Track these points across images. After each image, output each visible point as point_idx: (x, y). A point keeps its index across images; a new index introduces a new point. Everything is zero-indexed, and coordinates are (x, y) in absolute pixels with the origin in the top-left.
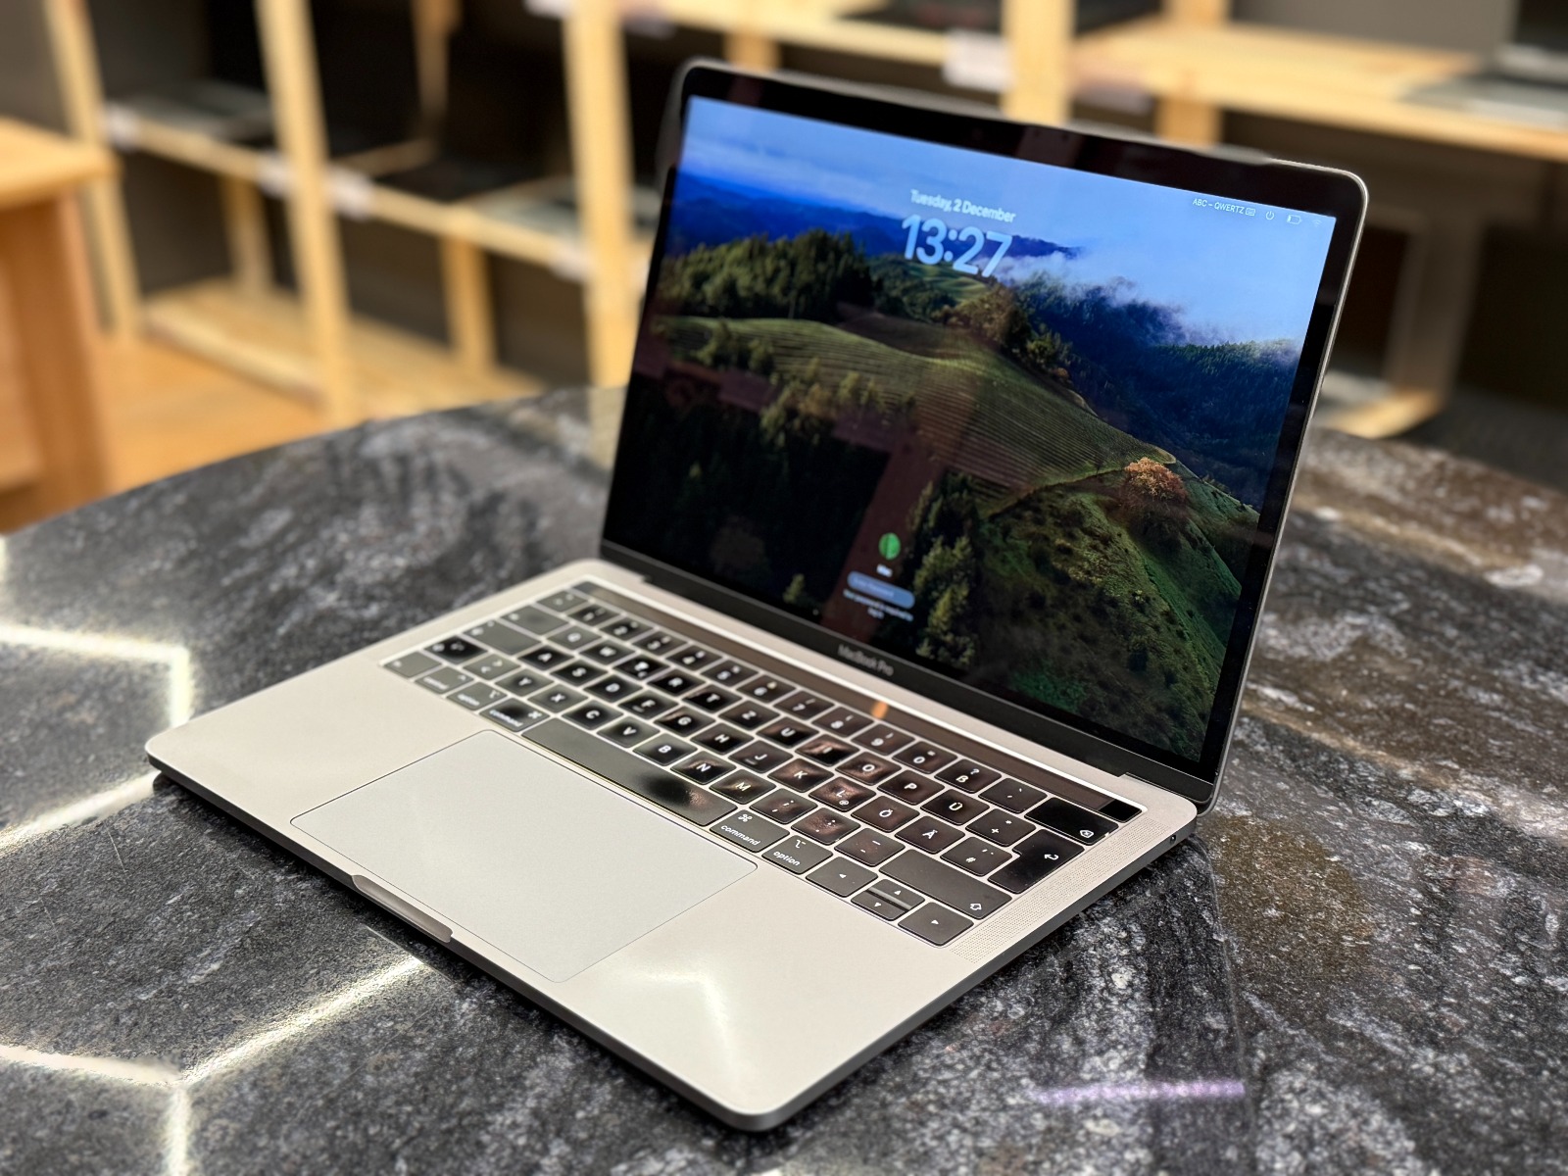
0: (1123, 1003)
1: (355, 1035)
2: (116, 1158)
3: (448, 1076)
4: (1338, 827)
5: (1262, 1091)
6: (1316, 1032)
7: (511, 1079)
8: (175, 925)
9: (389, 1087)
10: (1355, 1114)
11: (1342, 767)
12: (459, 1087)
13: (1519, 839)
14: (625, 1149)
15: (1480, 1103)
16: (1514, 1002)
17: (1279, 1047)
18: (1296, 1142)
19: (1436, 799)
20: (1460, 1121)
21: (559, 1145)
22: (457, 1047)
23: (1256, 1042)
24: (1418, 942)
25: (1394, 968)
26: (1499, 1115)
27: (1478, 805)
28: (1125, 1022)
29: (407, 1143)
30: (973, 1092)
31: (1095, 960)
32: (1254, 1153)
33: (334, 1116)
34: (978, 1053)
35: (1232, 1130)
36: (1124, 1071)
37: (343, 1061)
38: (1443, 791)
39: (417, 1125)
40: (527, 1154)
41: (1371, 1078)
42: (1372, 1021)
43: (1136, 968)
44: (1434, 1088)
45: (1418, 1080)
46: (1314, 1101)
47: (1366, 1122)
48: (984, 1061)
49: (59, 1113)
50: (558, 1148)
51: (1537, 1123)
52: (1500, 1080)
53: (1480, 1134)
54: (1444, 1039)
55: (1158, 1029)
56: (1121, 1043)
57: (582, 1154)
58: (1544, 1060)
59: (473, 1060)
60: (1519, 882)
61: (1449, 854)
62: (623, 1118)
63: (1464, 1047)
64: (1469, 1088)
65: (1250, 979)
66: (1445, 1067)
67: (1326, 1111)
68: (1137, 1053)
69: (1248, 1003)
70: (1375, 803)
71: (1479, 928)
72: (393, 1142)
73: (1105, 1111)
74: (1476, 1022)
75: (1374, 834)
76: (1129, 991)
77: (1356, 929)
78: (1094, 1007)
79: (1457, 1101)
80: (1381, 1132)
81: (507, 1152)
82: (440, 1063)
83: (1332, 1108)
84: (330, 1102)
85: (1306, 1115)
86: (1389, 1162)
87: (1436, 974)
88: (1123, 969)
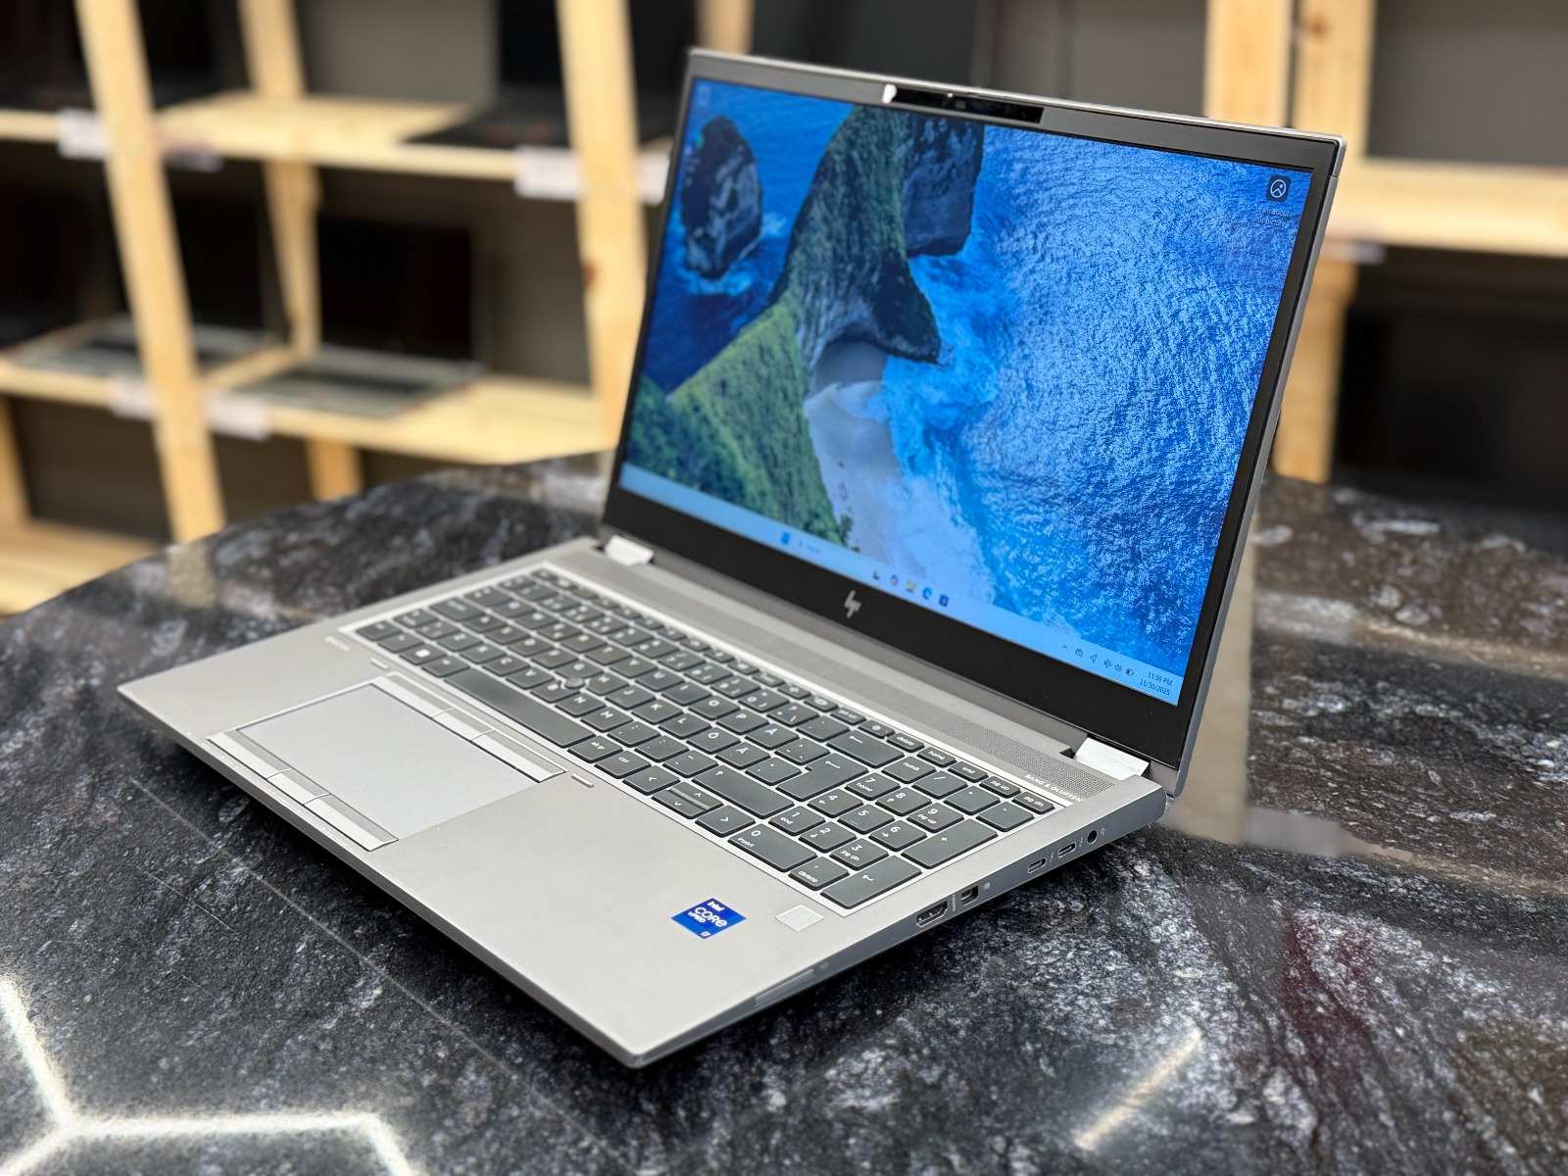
0: (1154, 885)
5: (1292, 927)
6: (1308, 880)
8: (316, 967)
10: (1367, 930)
13: (1378, 722)
15: (1451, 906)
17: (1287, 895)
18: (1336, 956)
19: (1303, 704)
20: (1444, 921)
23: (1269, 895)
26: (1469, 912)
27: (1336, 703)
30: (1077, 968)
31: (1116, 860)
32: (1310, 969)
36: (1183, 932)
38: (1305, 697)
41: (1364, 904)
42: (1343, 866)
44: (1414, 902)
45: (1399, 899)
46: (1333, 927)
47: (1378, 934)
55: (1191, 899)
56: (1169, 913)
60: (1395, 753)
61: (1334, 741)
67: (1345, 932)
71: (1383, 788)
75: (1271, 736)
76: (1154, 876)
79: (1435, 908)
80: (1392, 938)
83: (1349, 929)
85: (1333, 937)
86: (1410, 957)
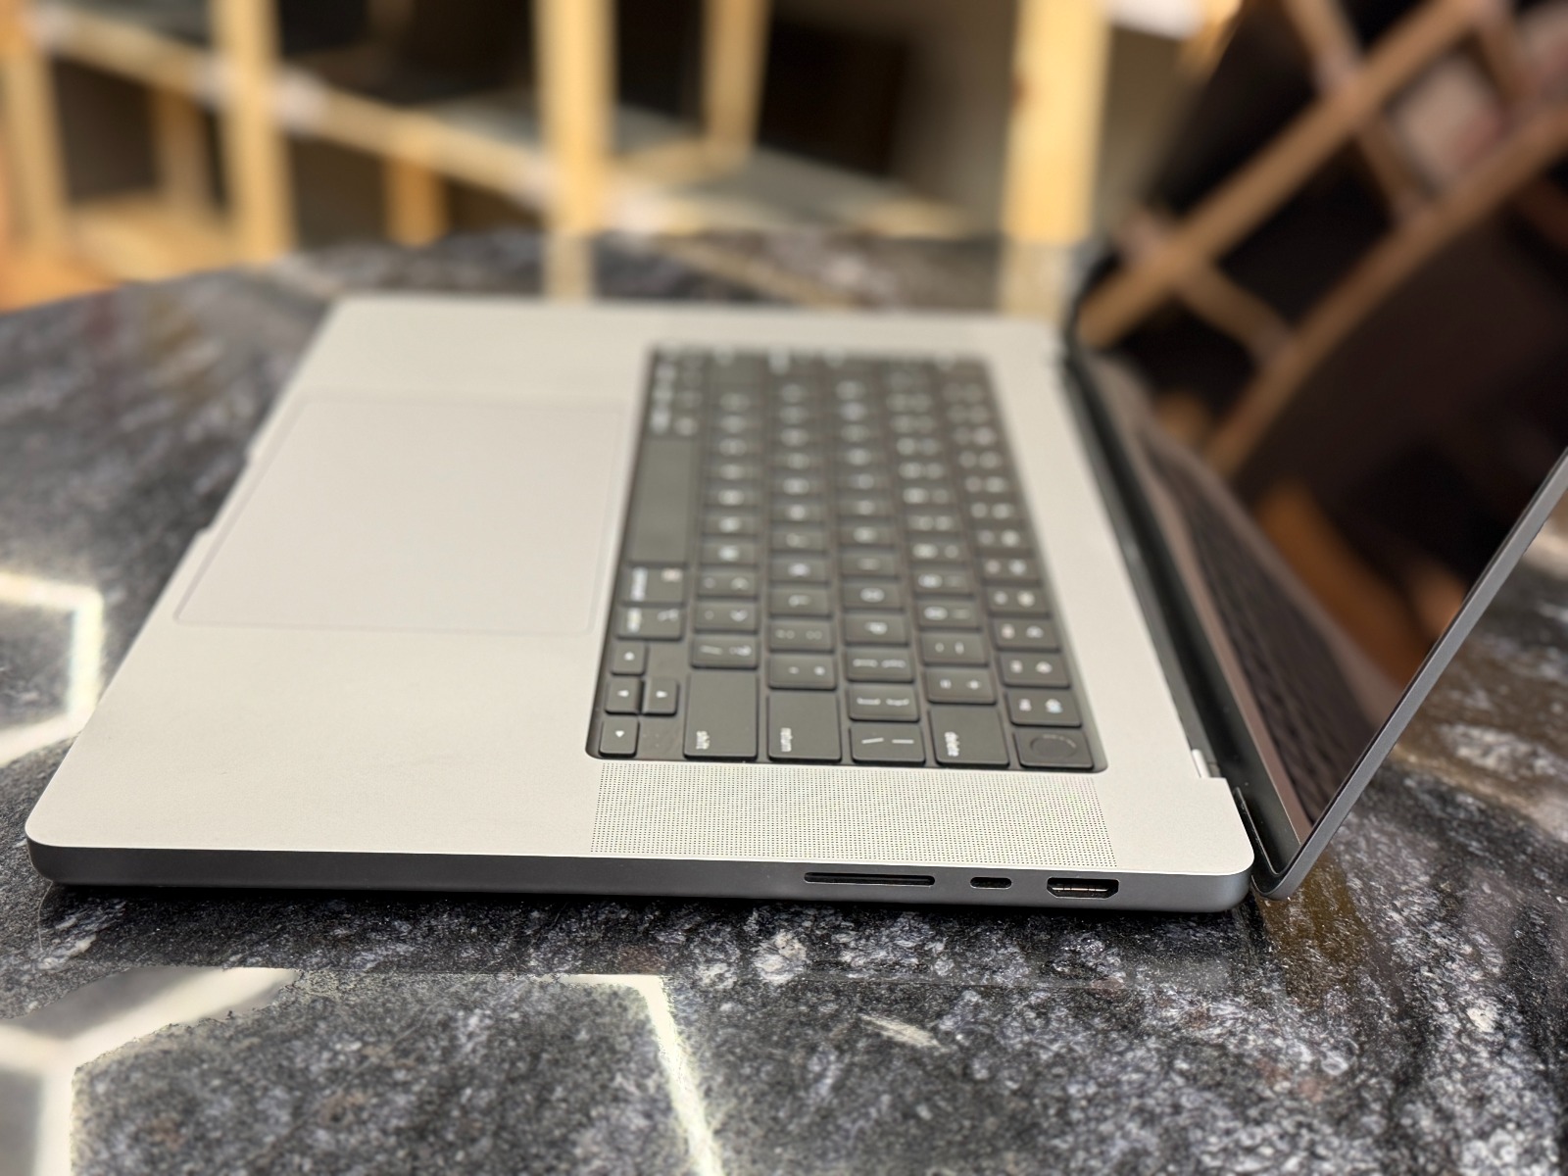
0: (1497, 1053)
1: (299, 1063)
3: (450, 1137)
9: (355, 1151)
12: (468, 1155)
28: (1508, 1086)
31: (1435, 987)
34: (1291, 1129)
37: (281, 1104)
43: (1500, 1001)
48: (1303, 1143)
68: (1540, 1137)
76: (1500, 1037)
78: (1453, 1060)
88: (1481, 1002)
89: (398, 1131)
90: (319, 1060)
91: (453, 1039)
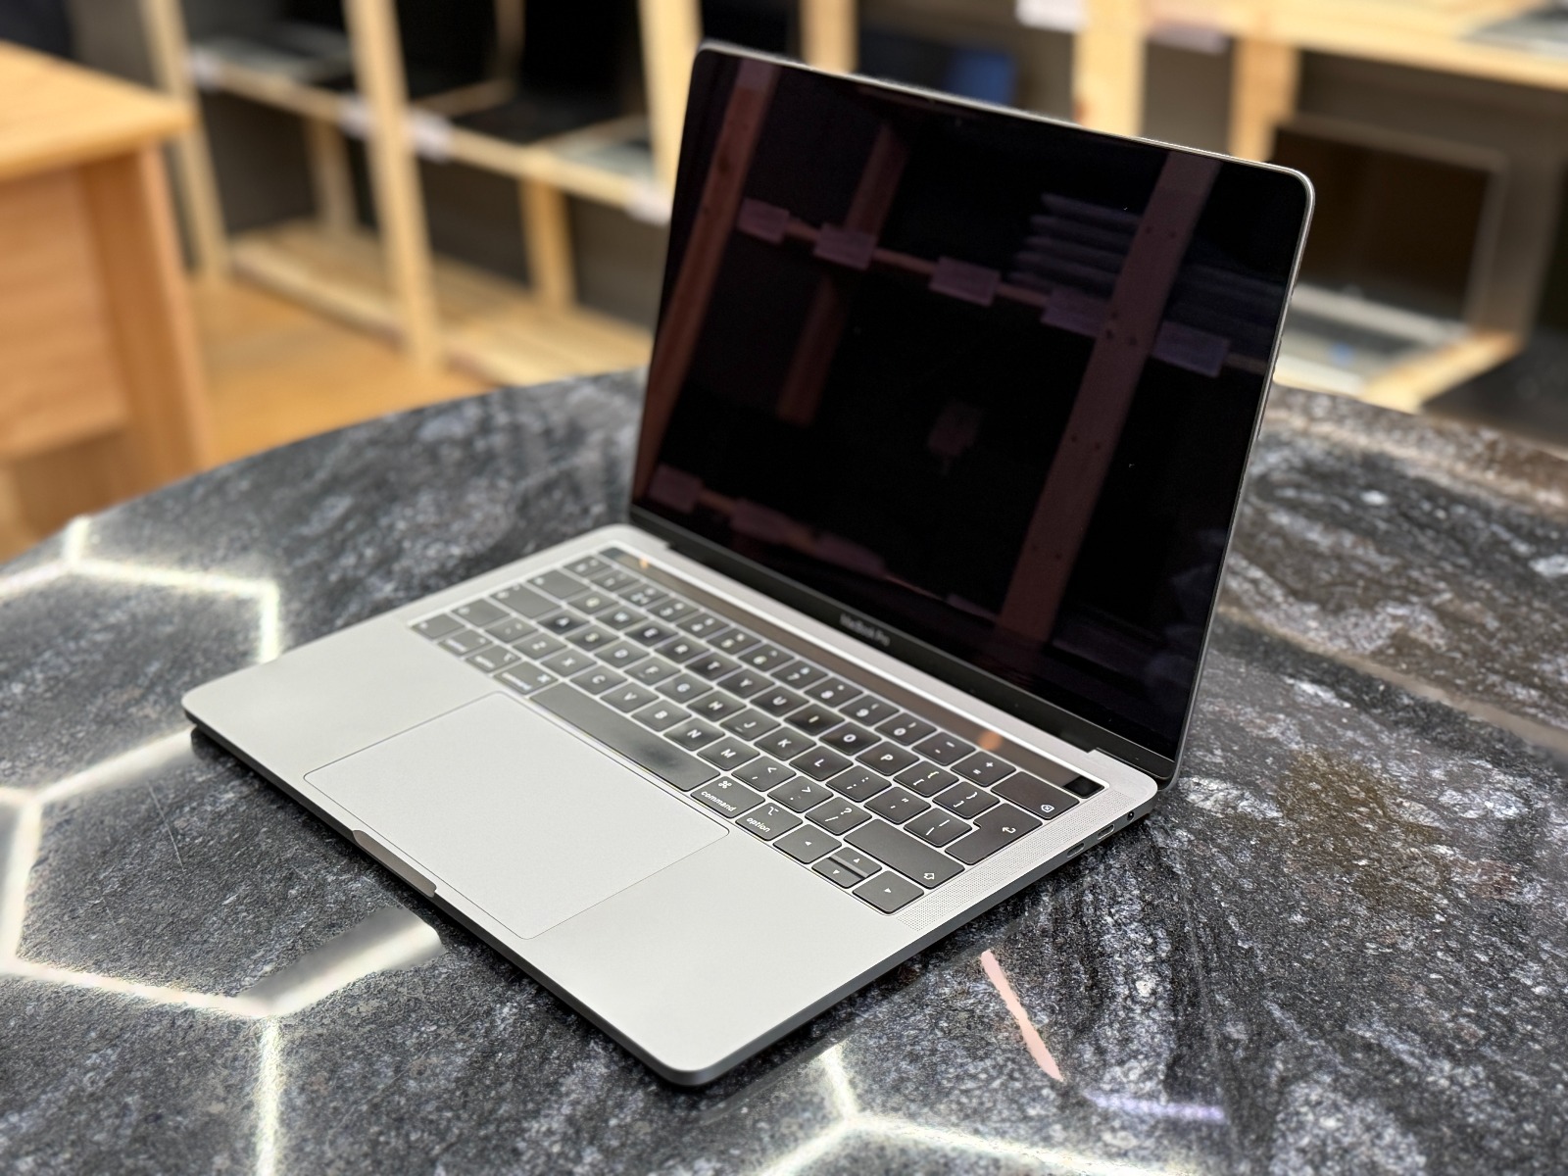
0: (1146, 1011)
1: (399, 1040)
2: (171, 1161)
3: (488, 1082)
4: (1367, 830)
5: (1278, 1103)
6: (1335, 1043)
7: (548, 1085)
8: (230, 925)
9: (431, 1092)
10: (1369, 1128)
11: (1375, 766)
12: (497, 1093)
13: (1548, 842)
14: (656, 1158)
15: (1492, 1117)
16: (1533, 1013)
17: (1297, 1058)
18: (1309, 1156)
19: (1467, 800)
20: (1471, 1136)
21: (592, 1153)
22: (497, 1053)
23: (1276, 1053)
24: (1441, 950)
25: (1417, 977)
26: (1511, 1130)
27: (1509, 807)
28: (1147, 1031)
29: (446, 1150)
30: (995, 1102)
31: (1120, 967)
32: (1267, 1167)
33: (377, 1122)
34: (1001, 1062)
35: (1246, 1143)
36: (1143, 1082)
37: (387, 1066)
38: (1475, 792)
39: (456, 1131)
40: (561, 1162)
41: (1386, 1090)
42: (1390, 1032)
43: (1160, 975)
44: (1449, 1102)
45: (1432, 1093)
46: (1328, 1115)
47: (1379, 1136)
48: (1006, 1071)
49: (117, 1116)
50: (591, 1155)
51: (1548, 1138)
52: (1513, 1093)
53: (1491, 1149)
54: (1462, 1050)
55: (1179, 1038)
56: (1142, 1053)
57: (614, 1162)
58: (1560, 1074)
59: (512, 1065)
60: (1543, 887)
61: (1477, 858)
62: (655, 1125)
63: (1481, 1058)
64: (1483, 1102)
65: (1273, 988)
66: (1460, 1079)
67: (1340, 1124)
68: (1157, 1063)
69: (1269, 1013)
70: (1406, 804)
71: (1502, 936)
72: (433, 1149)
73: (1123, 1122)
74: (1494, 1034)
75: (1403, 837)
76: (1152, 999)
77: (1380, 936)
78: (1117, 1015)
79: (1470, 1115)
80: (1393, 1146)
81: (542, 1160)
82: (479, 1068)
83: (1347, 1122)
84: (375, 1107)
85: (1321, 1128)
87: (1457, 983)
88: (1147, 977)
89: (457, 1080)
90: (411, 1037)
91: (493, 1022)
